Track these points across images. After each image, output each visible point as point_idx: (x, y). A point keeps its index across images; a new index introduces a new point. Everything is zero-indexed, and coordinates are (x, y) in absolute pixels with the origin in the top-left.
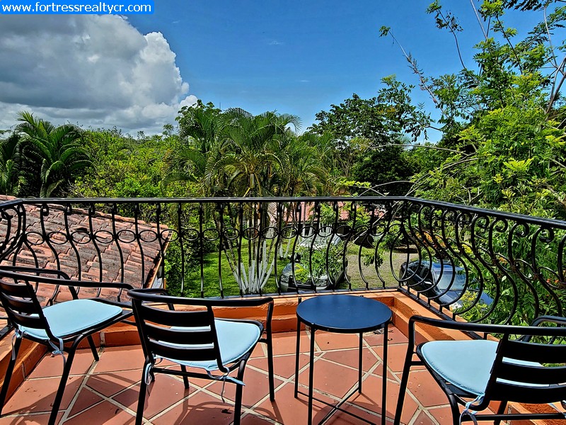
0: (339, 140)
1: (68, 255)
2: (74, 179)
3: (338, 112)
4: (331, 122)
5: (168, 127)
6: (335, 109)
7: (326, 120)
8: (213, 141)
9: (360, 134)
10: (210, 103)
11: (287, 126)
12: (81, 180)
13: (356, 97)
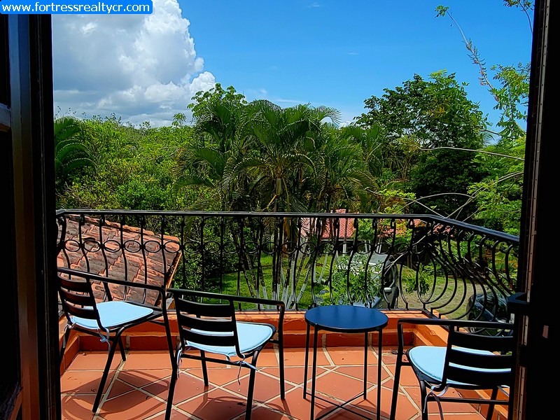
0: (394, 134)
1: (79, 265)
2: (72, 180)
3: (394, 99)
4: (384, 111)
5: (180, 117)
6: (388, 94)
7: (378, 108)
8: (234, 139)
9: (423, 126)
10: (231, 88)
11: (323, 121)
12: (79, 182)
13: (417, 78)
